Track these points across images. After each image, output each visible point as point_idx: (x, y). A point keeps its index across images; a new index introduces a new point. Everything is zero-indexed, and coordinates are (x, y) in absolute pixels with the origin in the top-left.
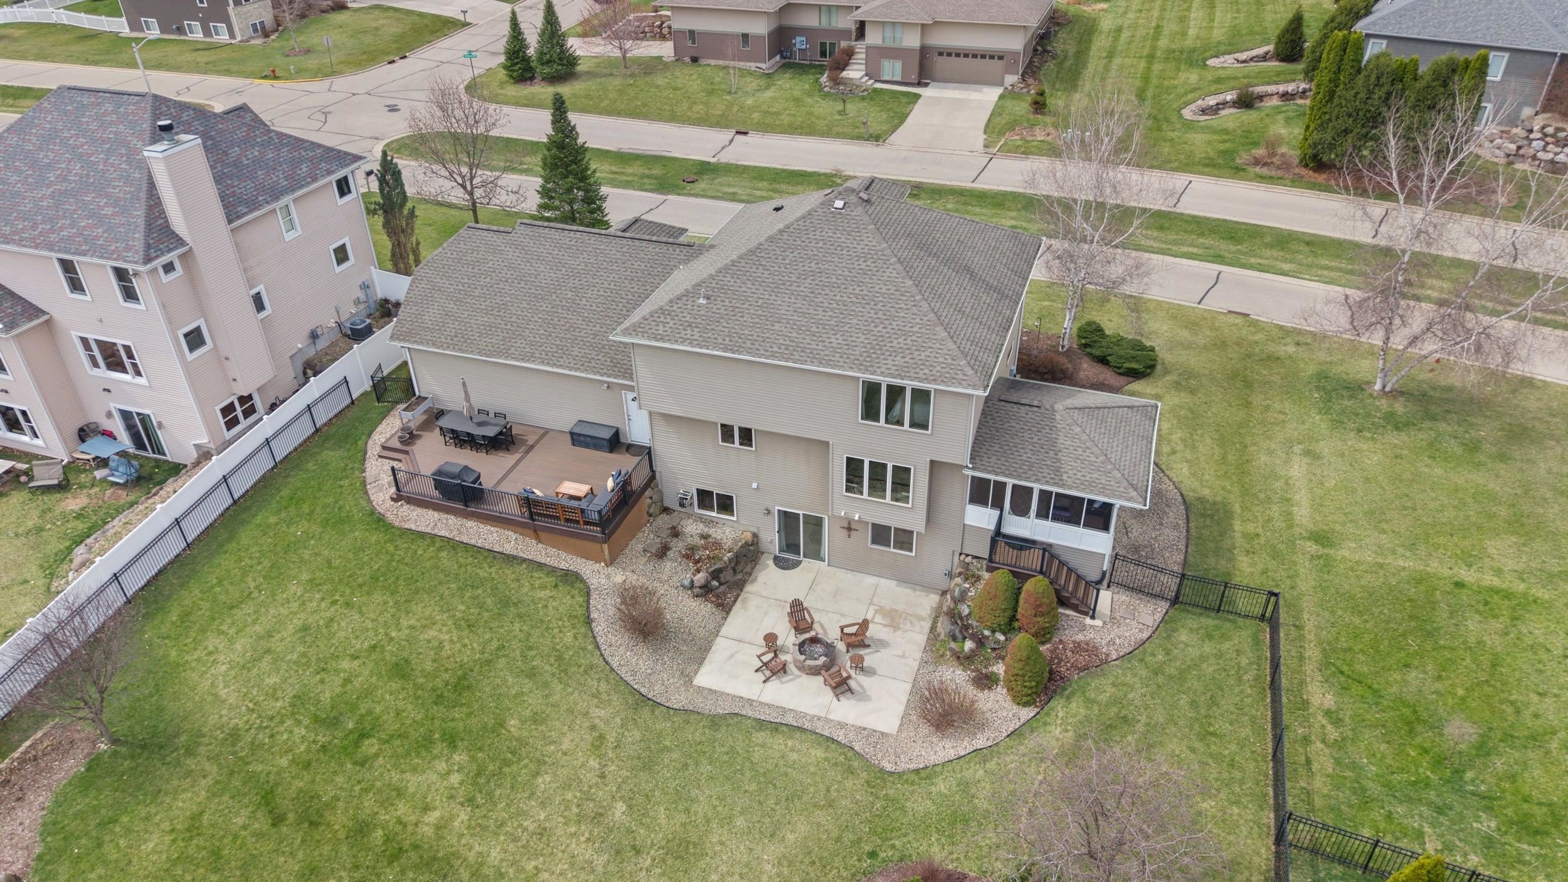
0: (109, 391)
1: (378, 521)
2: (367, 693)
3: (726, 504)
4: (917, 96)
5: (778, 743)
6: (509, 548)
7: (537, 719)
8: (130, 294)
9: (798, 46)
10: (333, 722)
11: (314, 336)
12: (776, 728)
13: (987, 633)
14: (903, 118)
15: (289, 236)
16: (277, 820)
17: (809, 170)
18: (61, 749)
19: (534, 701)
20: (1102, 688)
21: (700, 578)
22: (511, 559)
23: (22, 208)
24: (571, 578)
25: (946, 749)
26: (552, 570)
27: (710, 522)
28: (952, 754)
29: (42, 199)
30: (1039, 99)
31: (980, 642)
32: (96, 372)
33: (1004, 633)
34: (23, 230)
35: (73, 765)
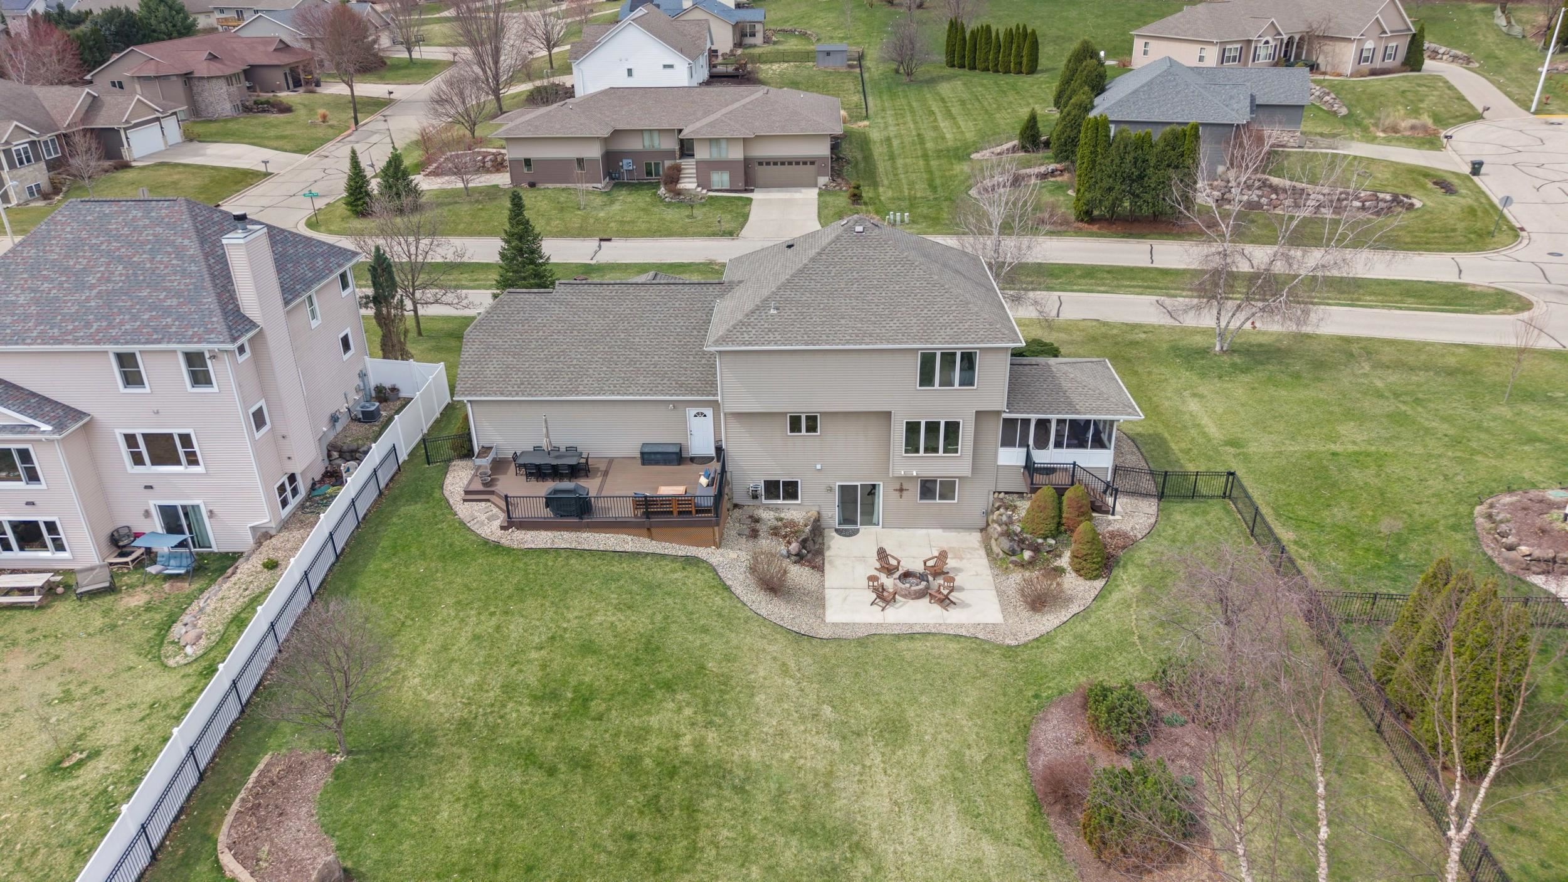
0: (151, 487)
1: (497, 548)
2: (570, 670)
3: (791, 490)
4: (750, 200)
5: (918, 645)
6: (629, 547)
7: (728, 658)
8: (200, 378)
9: (625, 168)
10: (554, 696)
11: (334, 419)
12: (911, 637)
13: (1040, 541)
14: (746, 217)
15: (314, 324)
16: (552, 772)
17: (686, 261)
18: (297, 769)
19: (718, 646)
20: (1144, 555)
21: (794, 547)
22: (635, 555)
23: (66, 311)
24: (691, 562)
25: (1048, 622)
26: (675, 558)
27: (777, 509)
28: (1057, 622)
29: (88, 299)
30: (856, 191)
31: (1036, 549)
32: (139, 469)
33: (1054, 537)
34: (75, 330)
35: (317, 780)
